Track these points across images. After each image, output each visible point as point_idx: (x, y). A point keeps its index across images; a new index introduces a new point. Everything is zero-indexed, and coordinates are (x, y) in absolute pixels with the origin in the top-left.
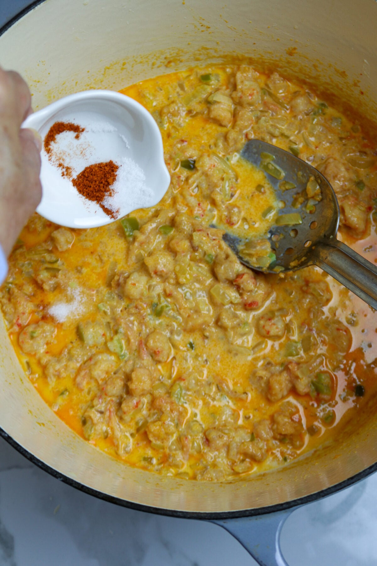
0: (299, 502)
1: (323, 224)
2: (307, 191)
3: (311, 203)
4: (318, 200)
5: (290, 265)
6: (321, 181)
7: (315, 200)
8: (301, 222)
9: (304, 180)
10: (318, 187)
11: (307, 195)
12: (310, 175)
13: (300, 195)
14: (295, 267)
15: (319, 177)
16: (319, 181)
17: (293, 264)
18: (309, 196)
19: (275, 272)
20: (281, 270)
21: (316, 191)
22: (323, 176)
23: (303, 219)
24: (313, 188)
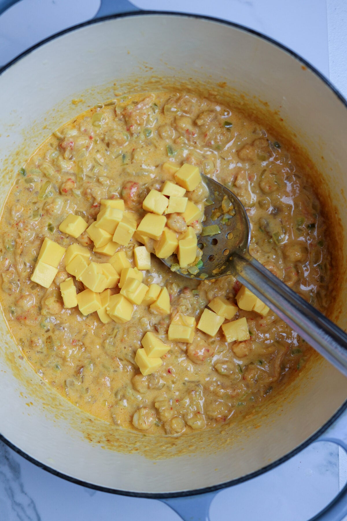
0: (224, 486)
1: (237, 236)
2: (222, 207)
3: (226, 217)
4: (232, 215)
5: (212, 273)
6: (234, 200)
7: (230, 214)
8: (220, 232)
9: (220, 198)
10: (231, 204)
11: (222, 210)
12: (225, 194)
13: (218, 210)
14: (216, 274)
15: (232, 197)
16: (233, 200)
17: (215, 272)
18: (224, 212)
19: (201, 278)
20: (205, 277)
21: (230, 207)
22: (235, 197)
23: (221, 230)
24: (227, 205)
